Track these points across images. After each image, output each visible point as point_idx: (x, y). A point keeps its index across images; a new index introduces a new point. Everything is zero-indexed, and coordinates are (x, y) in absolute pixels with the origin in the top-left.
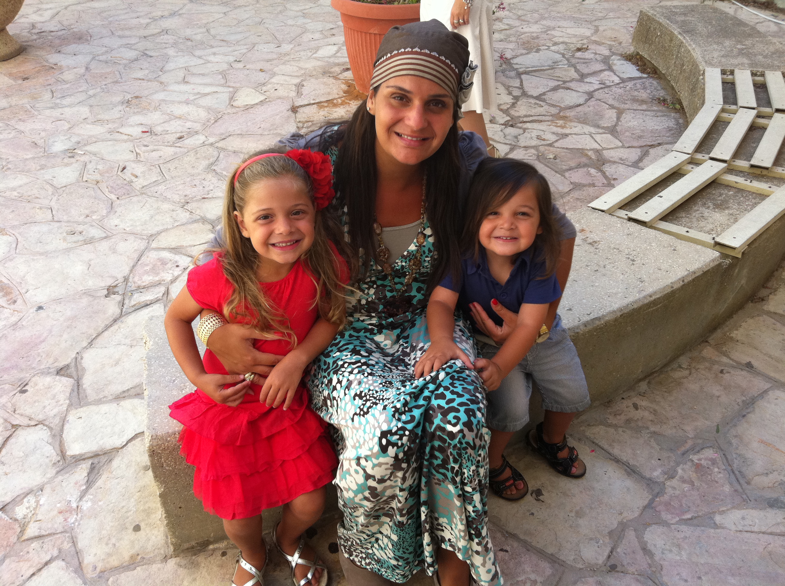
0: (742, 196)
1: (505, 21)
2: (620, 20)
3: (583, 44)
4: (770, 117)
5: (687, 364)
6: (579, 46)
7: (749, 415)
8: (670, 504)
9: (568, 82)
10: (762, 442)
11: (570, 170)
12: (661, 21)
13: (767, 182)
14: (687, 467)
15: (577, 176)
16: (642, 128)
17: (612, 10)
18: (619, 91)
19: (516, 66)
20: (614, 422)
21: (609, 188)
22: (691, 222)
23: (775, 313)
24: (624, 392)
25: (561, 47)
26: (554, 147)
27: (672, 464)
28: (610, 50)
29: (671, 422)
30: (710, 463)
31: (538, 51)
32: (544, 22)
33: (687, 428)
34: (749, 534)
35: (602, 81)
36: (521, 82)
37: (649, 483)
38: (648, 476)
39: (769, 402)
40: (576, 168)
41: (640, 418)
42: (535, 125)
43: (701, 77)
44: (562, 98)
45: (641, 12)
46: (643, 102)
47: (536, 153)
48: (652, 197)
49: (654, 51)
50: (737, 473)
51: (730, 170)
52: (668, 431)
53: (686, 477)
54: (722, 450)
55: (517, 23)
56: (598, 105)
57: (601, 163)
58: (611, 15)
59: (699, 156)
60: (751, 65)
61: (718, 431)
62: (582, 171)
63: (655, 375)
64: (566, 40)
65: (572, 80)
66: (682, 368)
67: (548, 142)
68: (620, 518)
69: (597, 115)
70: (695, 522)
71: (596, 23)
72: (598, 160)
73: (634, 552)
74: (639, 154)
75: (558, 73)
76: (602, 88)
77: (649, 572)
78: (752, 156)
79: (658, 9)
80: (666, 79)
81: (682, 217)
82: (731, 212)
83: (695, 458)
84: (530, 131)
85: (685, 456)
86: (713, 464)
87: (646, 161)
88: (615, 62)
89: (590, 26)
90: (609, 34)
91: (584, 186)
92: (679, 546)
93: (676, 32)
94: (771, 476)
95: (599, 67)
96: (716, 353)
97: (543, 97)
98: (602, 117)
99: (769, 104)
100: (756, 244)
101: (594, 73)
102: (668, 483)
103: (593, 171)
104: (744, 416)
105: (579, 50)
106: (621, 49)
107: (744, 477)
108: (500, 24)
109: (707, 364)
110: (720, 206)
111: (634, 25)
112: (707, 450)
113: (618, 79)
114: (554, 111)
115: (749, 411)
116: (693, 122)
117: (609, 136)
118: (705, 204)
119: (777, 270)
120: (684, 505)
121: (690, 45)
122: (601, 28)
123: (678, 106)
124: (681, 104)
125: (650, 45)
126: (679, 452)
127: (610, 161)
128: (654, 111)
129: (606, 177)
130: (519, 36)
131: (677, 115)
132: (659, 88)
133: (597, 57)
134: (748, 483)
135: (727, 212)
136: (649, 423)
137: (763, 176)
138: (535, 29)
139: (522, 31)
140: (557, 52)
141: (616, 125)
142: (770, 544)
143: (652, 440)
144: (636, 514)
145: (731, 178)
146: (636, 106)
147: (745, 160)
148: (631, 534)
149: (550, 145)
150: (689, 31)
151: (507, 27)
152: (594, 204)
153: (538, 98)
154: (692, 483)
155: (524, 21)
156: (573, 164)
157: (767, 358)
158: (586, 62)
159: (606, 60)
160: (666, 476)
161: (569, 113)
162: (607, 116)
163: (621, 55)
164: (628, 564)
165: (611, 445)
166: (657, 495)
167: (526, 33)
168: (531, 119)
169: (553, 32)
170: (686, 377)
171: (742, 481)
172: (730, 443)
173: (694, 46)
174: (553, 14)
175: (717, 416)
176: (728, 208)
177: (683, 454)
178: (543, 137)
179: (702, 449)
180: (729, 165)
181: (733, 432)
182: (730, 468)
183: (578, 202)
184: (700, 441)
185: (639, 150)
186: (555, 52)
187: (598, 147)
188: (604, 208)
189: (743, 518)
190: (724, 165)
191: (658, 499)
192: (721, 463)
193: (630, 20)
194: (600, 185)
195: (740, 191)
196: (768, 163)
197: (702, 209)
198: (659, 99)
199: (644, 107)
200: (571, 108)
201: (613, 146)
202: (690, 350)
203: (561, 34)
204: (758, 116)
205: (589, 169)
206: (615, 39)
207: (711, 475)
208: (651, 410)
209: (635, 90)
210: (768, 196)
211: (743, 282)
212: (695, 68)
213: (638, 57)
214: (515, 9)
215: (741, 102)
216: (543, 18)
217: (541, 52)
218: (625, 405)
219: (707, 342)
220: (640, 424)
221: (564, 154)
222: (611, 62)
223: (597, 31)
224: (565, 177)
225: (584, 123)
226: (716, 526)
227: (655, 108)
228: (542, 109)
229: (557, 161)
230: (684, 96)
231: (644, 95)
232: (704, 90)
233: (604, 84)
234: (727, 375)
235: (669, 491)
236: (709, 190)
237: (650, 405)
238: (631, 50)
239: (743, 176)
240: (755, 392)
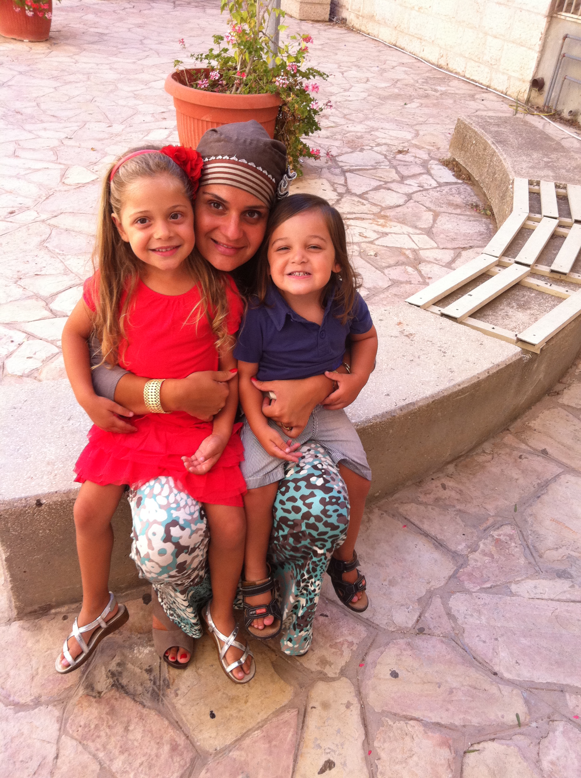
0: (543, 298)
1: (331, 118)
2: (439, 126)
3: (404, 147)
4: (569, 227)
5: (491, 449)
6: (400, 148)
7: (543, 497)
8: (472, 574)
9: (388, 182)
10: (553, 520)
11: (389, 267)
12: (476, 130)
13: (564, 286)
14: (488, 541)
15: (395, 273)
16: (456, 231)
17: (432, 116)
18: (436, 194)
19: (341, 164)
20: (424, 500)
21: (424, 286)
22: (497, 319)
23: (568, 406)
24: (434, 473)
25: (384, 149)
26: (375, 244)
27: (475, 539)
28: (429, 154)
29: (474, 501)
30: (508, 538)
31: (362, 150)
32: (368, 123)
33: (488, 507)
34: (540, 601)
35: (420, 183)
36: (346, 180)
37: (454, 555)
38: (453, 549)
39: (560, 485)
40: (395, 266)
41: (447, 498)
42: (358, 223)
43: (511, 186)
44: (383, 198)
45: (459, 119)
46: (457, 206)
47: (358, 249)
48: (463, 295)
49: (469, 158)
50: (531, 547)
51: (533, 274)
52: (472, 509)
53: (487, 551)
54: (519, 527)
55: (342, 121)
56: (416, 207)
57: (418, 262)
58: (431, 120)
59: (506, 260)
60: (555, 178)
61: (515, 510)
62: (400, 268)
63: (462, 458)
64: (388, 142)
65: (393, 181)
66: (485, 452)
67: (370, 240)
68: (428, 587)
69: (415, 216)
70: (494, 590)
71: (417, 127)
72: (415, 259)
73: (440, 617)
74: (453, 255)
75: (380, 173)
76: (420, 191)
77: (453, 634)
78: (552, 262)
79: (474, 118)
80: (479, 186)
81: (489, 315)
82: (532, 312)
83: (495, 534)
84: (353, 227)
85: (487, 532)
86: (511, 539)
87: (458, 262)
88: (433, 166)
89: (411, 130)
90: (429, 139)
91: (402, 283)
92: (479, 612)
93: (489, 142)
94: (560, 551)
95: (418, 170)
96: (516, 440)
97: (366, 196)
98: (419, 218)
99: (569, 215)
100: (554, 342)
101: (414, 176)
102: (471, 556)
103: (410, 269)
104: (539, 497)
105: (400, 152)
106: (439, 155)
107: (537, 551)
108: (326, 121)
109: (508, 450)
110: (523, 306)
111: (452, 131)
112: (506, 527)
113: (435, 183)
114: (376, 210)
115: (543, 492)
116: (501, 227)
117: (425, 237)
118: (510, 304)
119: (571, 367)
120: (485, 576)
121: (502, 155)
122: (421, 133)
123: (489, 212)
124: (491, 210)
125: (466, 152)
126: (481, 528)
127: (425, 261)
128: (467, 215)
129: (421, 276)
130: (344, 134)
131: (488, 221)
132: (472, 194)
133: (417, 160)
134: (541, 557)
135: (529, 311)
136: (456, 502)
137: (561, 281)
138: (359, 128)
139: (347, 129)
140: (380, 153)
141: (432, 227)
142: (557, 609)
143: (458, 517)
144: (442, 583)
145: (533, 281)
146: (450, 210)
147: (546, 265)
148: (437, 601)
149: (372, 242)
150: (501, 141)
151: (333, 125)
152: (411, 300)
153: (361, 196)
154: (492, 556)
155: (350, 120)
156: (392, 261)
157: (561, 446)
158: (406, 164)
159: (424, 164)
160: (469, 550)
161: (389, 213)
162: (424, 218)
163: (439, 160)
164: (435, 627)
165: (421, 521)
166: (461, 566)
167: (352, 132)
168: (354, 216)
169: (376, 133)
170: (489, 461)
171: (534, 555)
172: (526, 521)
173: (505, 156)
174: (377, 115)
175: (515, 497)
176: (530, 308)
177: (485, 530)
178: (365, 234)
179: (502, 526)
180: (532, 269)
181: (529, 511)
182: (525, 543)
183: (396, 298)
184: (499, 519)
185: (452, 251)
186: (377, 153)
187: (416, 247)
188: (420, 304)
189: (535, 587)
190: (528, 269)
191: (462, 570)
192: (518, 538)
193: (448, 127)
194: (417, 282)
195: (541, 293)
196: (566, 270)
197: (507, 309)
198: (472, 205)
199: (458, 211)
200: (391, 208)
201: (428, 247)
202: (493, 437)
203: (384, 136)
204: (560, 226)
205: (407, 267)
206: (434, 144)
207: (508, 549)
208: (458, 490)
209: (451, 194)
210: (565, 299)
211: (541, 376)
212: (505, 178)
213: (454, 163)
214: (341, 107)
215: (544, 212)
216: (367, 118)
217: (364, 151)
218: (434, 486)
219: (508, 430)
220: (447, 502)
221: (383, 252)
222: (429, 166)
223: (417, 135)
224: (384, 274)
225: (403, 223)
226: (512, 594)
227: (468, 213)
228: (364, 207)
229: (378, 258)
230: (495, 203)
231: (458, 200)
232: (512, 198)
233: (422, 187)
234: (525, 460)
235: (472, 563)
236: (513, 292)
237: (456, 486)
238: (448, 156)
239: (545, 280)
240: (549, 476)
